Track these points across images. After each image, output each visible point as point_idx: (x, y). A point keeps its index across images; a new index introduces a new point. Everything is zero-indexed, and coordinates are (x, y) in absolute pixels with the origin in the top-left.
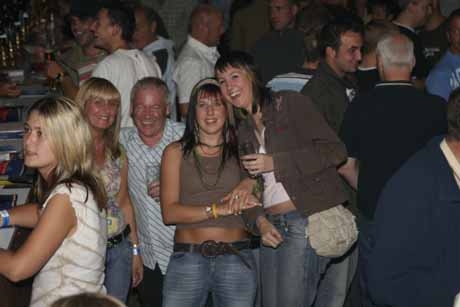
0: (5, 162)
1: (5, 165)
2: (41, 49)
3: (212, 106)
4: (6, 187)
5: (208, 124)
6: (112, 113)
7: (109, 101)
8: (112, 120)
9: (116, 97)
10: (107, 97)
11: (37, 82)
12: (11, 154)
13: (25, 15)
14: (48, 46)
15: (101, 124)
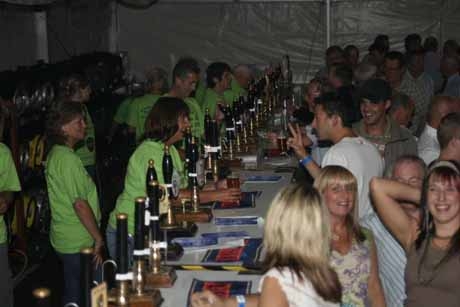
0: (240, 247)
1: (240, 251)
2: (274, 135)
3: (444, 192)
4: (241, 273)
5: (438, 210)
6: (351, 198)
7: (347, 186)
8: (351, 204)
9: (351, 181)
10: (343, 182)
11: (268, 168)
12: (246, 240)
13: (260, 102)
14: (281, 133)
15: (341, 211)
